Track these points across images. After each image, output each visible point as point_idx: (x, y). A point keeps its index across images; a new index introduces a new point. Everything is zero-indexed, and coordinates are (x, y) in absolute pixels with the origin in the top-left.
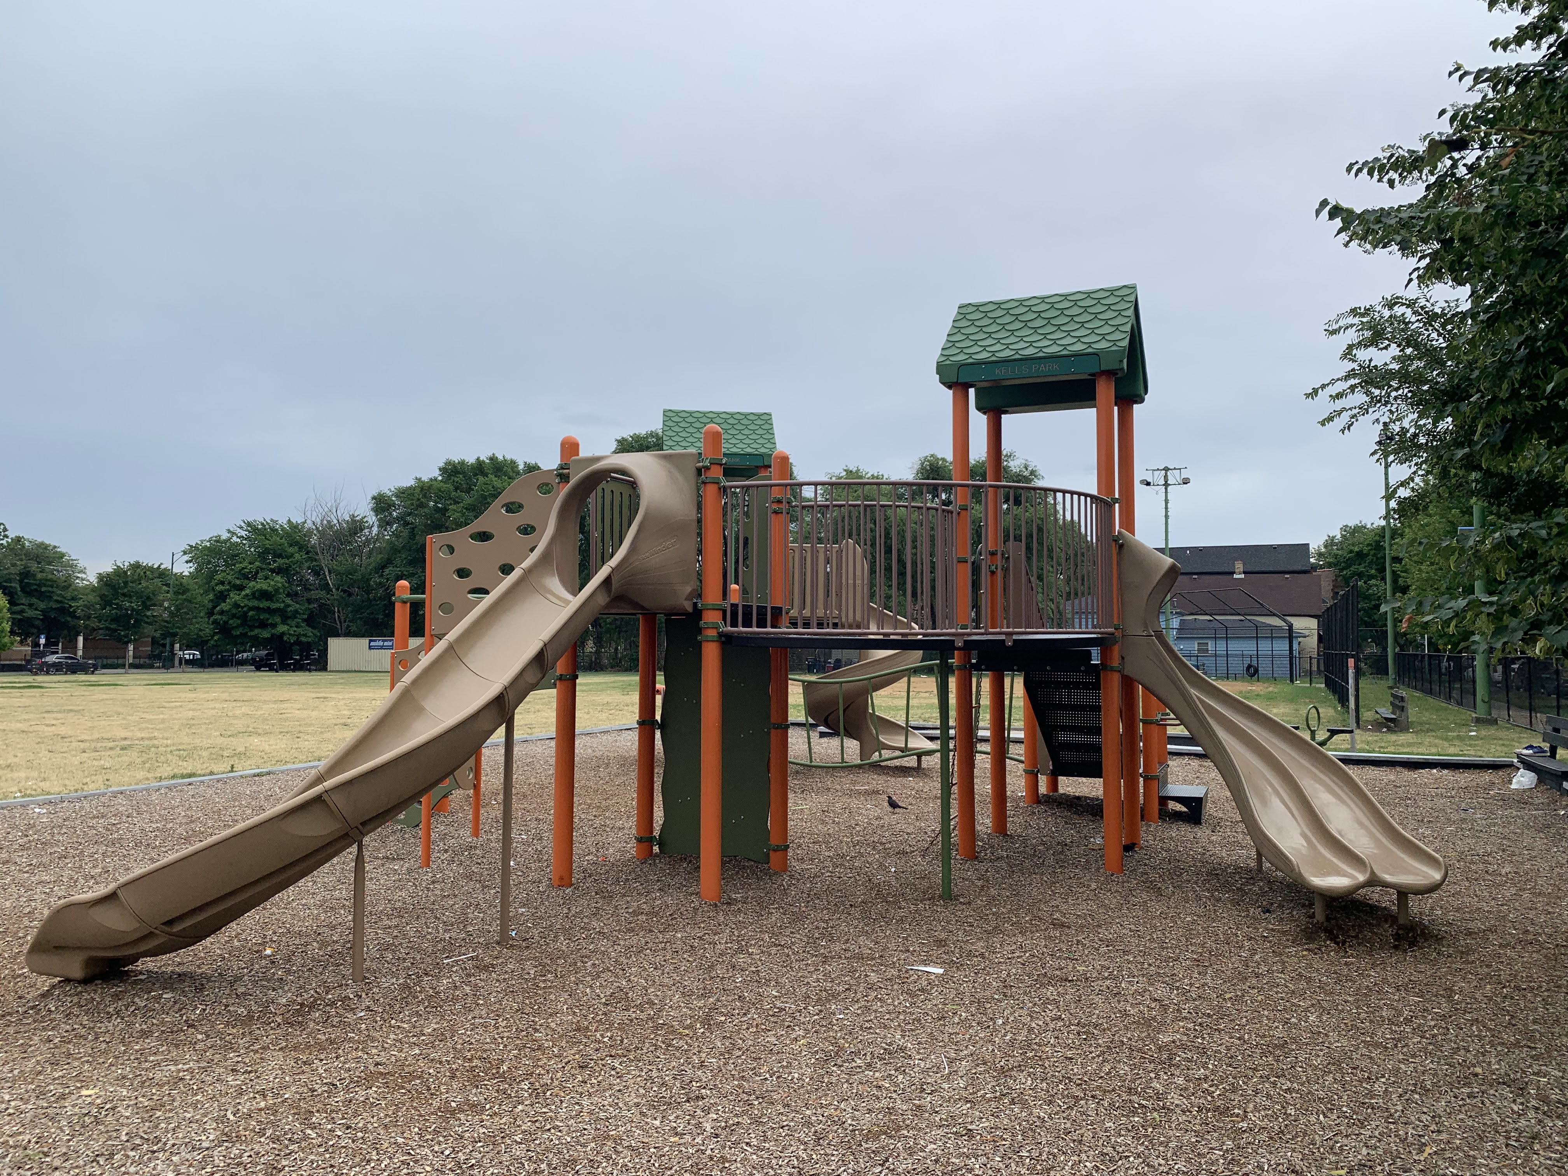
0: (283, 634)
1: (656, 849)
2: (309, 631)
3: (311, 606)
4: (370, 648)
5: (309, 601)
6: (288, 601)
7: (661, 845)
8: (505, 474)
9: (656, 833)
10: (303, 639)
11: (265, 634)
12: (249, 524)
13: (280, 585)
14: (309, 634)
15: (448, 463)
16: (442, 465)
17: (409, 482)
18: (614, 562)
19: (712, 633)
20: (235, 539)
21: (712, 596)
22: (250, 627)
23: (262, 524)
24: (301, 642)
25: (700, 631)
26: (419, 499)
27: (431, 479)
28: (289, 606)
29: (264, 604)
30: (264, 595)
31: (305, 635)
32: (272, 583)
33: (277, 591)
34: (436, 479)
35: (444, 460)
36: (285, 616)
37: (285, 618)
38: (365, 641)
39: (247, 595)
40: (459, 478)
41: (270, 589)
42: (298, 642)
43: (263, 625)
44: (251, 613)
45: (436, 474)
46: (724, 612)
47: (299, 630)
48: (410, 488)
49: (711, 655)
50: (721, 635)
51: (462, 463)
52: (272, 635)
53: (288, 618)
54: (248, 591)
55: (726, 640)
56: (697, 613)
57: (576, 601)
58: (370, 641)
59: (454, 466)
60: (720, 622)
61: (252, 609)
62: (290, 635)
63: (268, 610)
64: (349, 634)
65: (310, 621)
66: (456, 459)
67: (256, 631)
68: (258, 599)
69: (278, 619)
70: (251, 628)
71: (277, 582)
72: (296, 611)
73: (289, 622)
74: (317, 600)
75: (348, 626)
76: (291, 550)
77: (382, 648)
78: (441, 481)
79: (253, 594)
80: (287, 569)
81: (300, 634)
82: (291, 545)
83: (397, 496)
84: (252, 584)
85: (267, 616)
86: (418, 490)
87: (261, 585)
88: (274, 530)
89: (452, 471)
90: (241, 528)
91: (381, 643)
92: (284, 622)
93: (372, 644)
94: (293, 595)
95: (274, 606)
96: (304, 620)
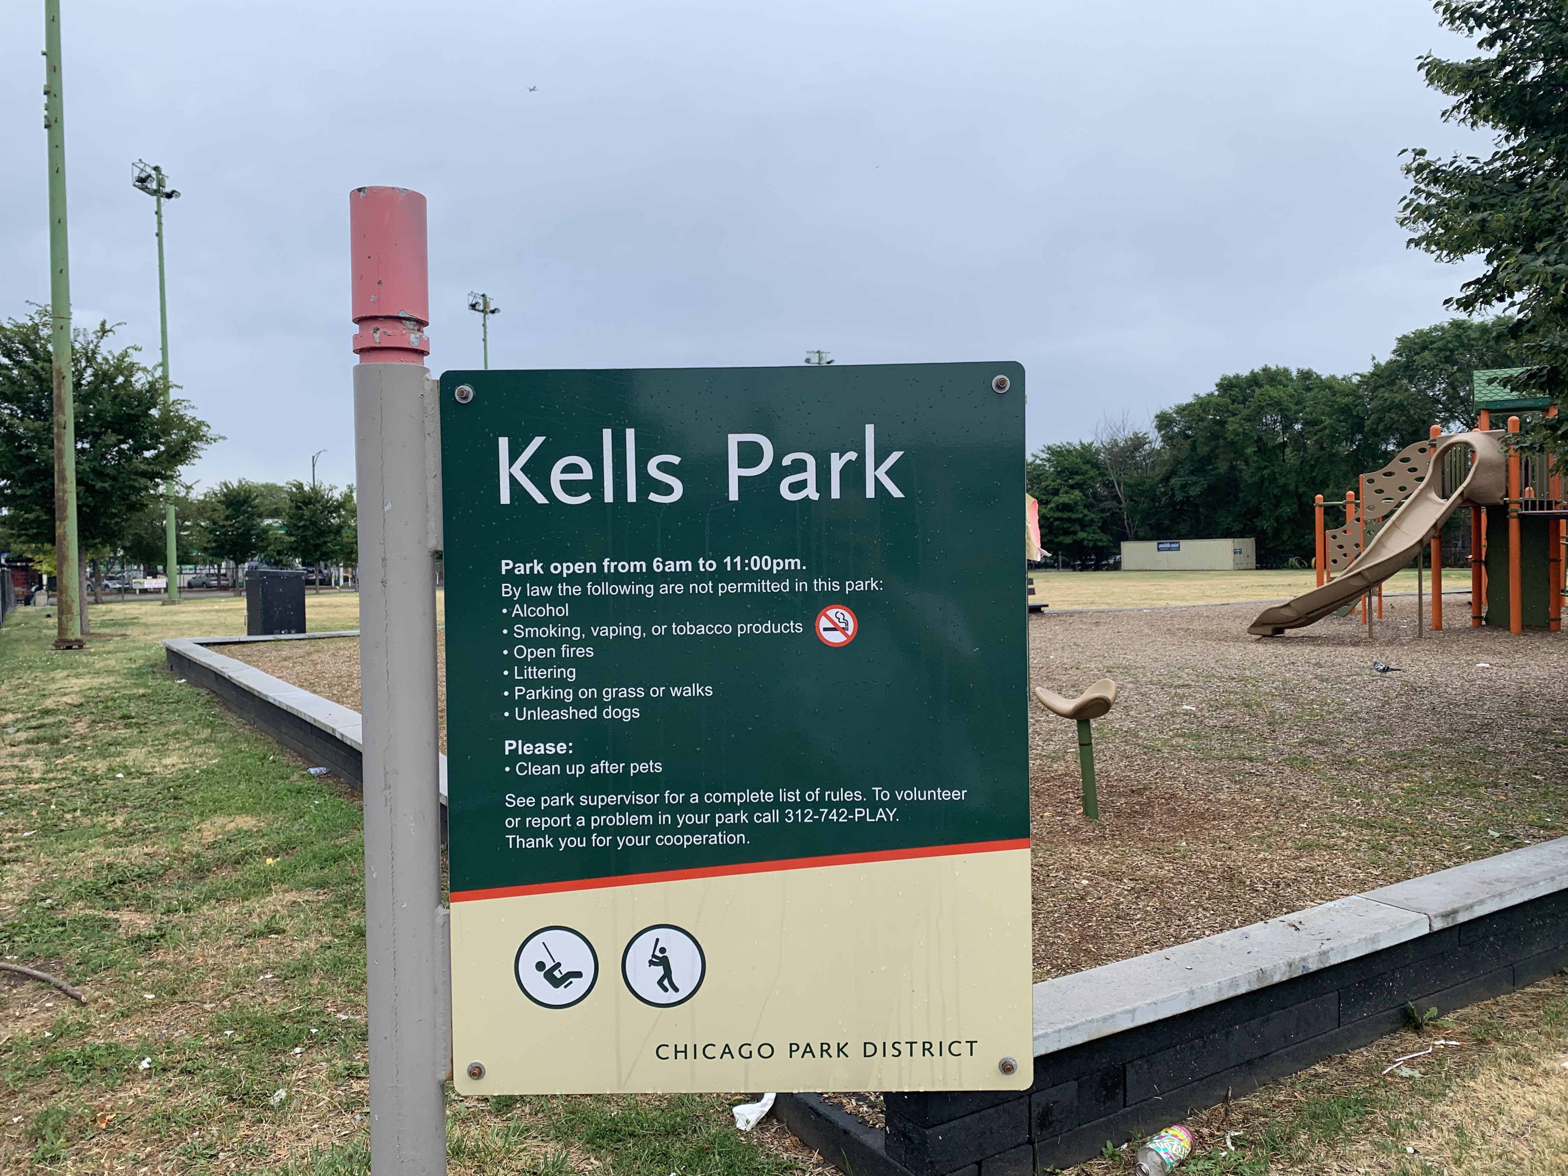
0: (1083, 540)
1: (1484, 623)
2: (1105, 538)
3: (1104, 515)
4: (1159, 549)
5: (1103, 511)
6: (1086, 511)
7: (1486, 620)
8: (1280, 382)
9: (1484, 615)
10: (1100, 544)
11: (1068, 540)
12: (1049, 448)
13: (1079, 498)
14: (1104, 539)
15: (1224, 379)
16: (1218, 381)
17: (1188, 399)
18: (1465, 484)
19: (1515, 514)
20: (1038, 462)
21: (1514, 496)
22: (1055, 534)
23: (1059, 447)
24: (1098, 546)
25: (1508, 513)
26: (1199, 415)
27: (1208, 395)
28: (1086, 515)
29: (1066, 515)
30: (1066, 507)
31: (1101, 540)
32: (1072, 497)
33: (1076, 503)
34: (1212, 394)
35: (1220, 377)
36: (1083, 524)
37: (1084, 526)
38: (1154, 544)
39: (1052, 508)
40: (1235, 392)
41: (1071, 502)
42: (1095, 547)
43: (1066, 533)
44: (1056, 523)
45: (1213, 389)
46: (1521, 504)
47: (1096, 536)
48: (1189, 405)
49: (1514, 525)
50: (1519, 515)
51: (1237, 377)
52: (1074, 541)
53: (1086, 526)
54: (1052, 505)
55: (1521, 517)
56: (1506, 505)
57: (1447, 503)
58: (1159, 544)
59: (1230, 380)
60: (1519, 509)
61: (1057, 519)
62: (1089, 540)
63: (1069, 520)
64: (1137, 538)
65: (1104, 528)
66: (1231, 374)
67: (1061, 538)
68: (1061, 511)
69: (1078, 528)
70: (1057, 535)
71: (1077, 496)
72: (1092, 520)
73: (1087, 529)
74: (1109, 509)
75: (1136, 532)
76: (1085, 467)
77: (1169, 549)
78: (1218, 396)
79: (1057, 506)
80: (1083, 484)
81: (1096, 540)
82: (1084, 463)
83: (1177, 413)
84: (1056, 498)
85: (1069, 525)
86: (1197, 407)
87: (1063, 499)
88: (1069, 451)
89: (1227, 386)
90: (1043, 451)
91: (1168, 545)
92: (1082, 530)
93: (1161, 546)
94: (1088, 506)
95: (1074, 516)
96: (1100, 528)
